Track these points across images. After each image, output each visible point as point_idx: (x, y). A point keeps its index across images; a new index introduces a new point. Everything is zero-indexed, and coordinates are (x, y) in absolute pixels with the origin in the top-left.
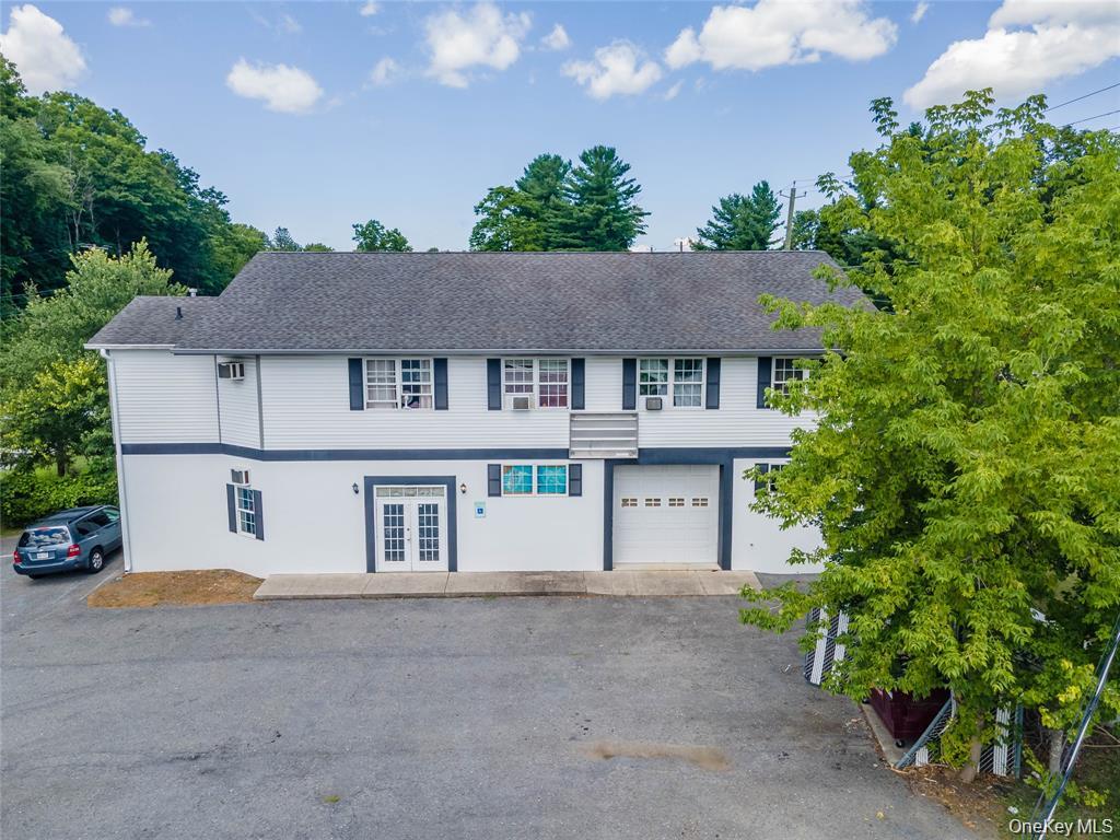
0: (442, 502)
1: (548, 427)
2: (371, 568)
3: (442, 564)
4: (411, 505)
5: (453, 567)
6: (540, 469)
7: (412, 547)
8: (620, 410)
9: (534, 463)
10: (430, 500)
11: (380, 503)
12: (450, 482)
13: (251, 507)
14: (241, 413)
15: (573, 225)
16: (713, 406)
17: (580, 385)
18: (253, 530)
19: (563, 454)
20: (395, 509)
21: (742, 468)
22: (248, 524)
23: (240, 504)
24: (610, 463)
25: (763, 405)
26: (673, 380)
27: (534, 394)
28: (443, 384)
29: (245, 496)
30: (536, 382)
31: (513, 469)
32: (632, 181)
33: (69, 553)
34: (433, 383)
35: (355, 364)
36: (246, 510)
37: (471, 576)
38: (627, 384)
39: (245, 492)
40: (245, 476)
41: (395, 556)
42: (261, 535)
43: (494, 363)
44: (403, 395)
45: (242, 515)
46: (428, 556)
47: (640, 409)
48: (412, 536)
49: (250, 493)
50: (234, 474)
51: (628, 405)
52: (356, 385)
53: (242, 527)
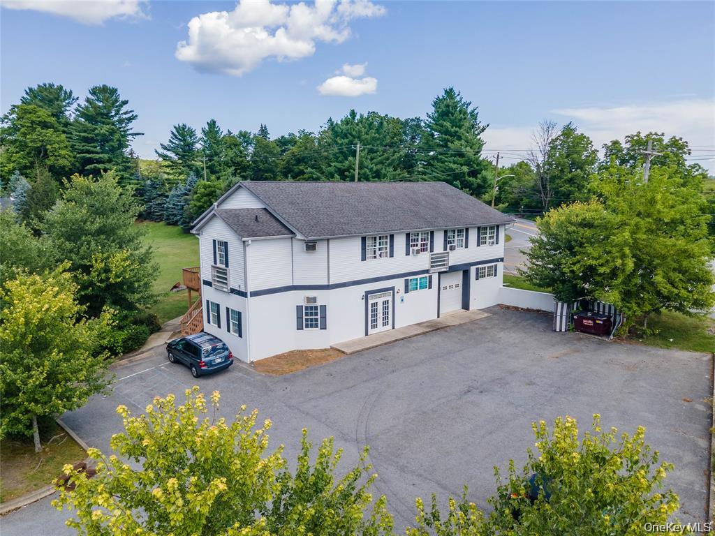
0: (390, 299)
1: (422, 261)
2: (367, 334)
3: (389, 327)
4: (380, 301)
5: (393, 328)
6: (420, 278)
7: (380, 321)
8: (443, 251)
9: (418, 277)
10: (385, 299)
11: (370, 302)
12: (393, 289)
13: (316, 314)
14: (311, 268)
15: (92, 138)
16: (466, 247)
17: (432, 242)
18: (317, 326)
19: (427, 271)
20: (375, 305)
21: (473, 270)
22: (312, 324)
23: (307, 314)
24: (440, 273)
25: (478, 245)
26: (456, 238)
27: (419, 247)
28: (392, 246)
29: (311, 310)
30: (420, 242)
31: (412, 281)
32: (131, 112)
33: (230, 356)
34: (388, 246)
35: (364, 239)
36: (311, 317)
37: (399, 330)
38: (445, 240)
39: (311, 308)
40: (314, 299)
41: (374, 326)
42: (324, 327)
43: (408, 235)
44: (378, 253)
45: (307, 320)
46: (385, 324)
47: (448, 250)
48: (380, 316)
49: (316, 308)
50: (309, 300)
51: (445, 249)
52: (364, 249)
53: (307, 326)
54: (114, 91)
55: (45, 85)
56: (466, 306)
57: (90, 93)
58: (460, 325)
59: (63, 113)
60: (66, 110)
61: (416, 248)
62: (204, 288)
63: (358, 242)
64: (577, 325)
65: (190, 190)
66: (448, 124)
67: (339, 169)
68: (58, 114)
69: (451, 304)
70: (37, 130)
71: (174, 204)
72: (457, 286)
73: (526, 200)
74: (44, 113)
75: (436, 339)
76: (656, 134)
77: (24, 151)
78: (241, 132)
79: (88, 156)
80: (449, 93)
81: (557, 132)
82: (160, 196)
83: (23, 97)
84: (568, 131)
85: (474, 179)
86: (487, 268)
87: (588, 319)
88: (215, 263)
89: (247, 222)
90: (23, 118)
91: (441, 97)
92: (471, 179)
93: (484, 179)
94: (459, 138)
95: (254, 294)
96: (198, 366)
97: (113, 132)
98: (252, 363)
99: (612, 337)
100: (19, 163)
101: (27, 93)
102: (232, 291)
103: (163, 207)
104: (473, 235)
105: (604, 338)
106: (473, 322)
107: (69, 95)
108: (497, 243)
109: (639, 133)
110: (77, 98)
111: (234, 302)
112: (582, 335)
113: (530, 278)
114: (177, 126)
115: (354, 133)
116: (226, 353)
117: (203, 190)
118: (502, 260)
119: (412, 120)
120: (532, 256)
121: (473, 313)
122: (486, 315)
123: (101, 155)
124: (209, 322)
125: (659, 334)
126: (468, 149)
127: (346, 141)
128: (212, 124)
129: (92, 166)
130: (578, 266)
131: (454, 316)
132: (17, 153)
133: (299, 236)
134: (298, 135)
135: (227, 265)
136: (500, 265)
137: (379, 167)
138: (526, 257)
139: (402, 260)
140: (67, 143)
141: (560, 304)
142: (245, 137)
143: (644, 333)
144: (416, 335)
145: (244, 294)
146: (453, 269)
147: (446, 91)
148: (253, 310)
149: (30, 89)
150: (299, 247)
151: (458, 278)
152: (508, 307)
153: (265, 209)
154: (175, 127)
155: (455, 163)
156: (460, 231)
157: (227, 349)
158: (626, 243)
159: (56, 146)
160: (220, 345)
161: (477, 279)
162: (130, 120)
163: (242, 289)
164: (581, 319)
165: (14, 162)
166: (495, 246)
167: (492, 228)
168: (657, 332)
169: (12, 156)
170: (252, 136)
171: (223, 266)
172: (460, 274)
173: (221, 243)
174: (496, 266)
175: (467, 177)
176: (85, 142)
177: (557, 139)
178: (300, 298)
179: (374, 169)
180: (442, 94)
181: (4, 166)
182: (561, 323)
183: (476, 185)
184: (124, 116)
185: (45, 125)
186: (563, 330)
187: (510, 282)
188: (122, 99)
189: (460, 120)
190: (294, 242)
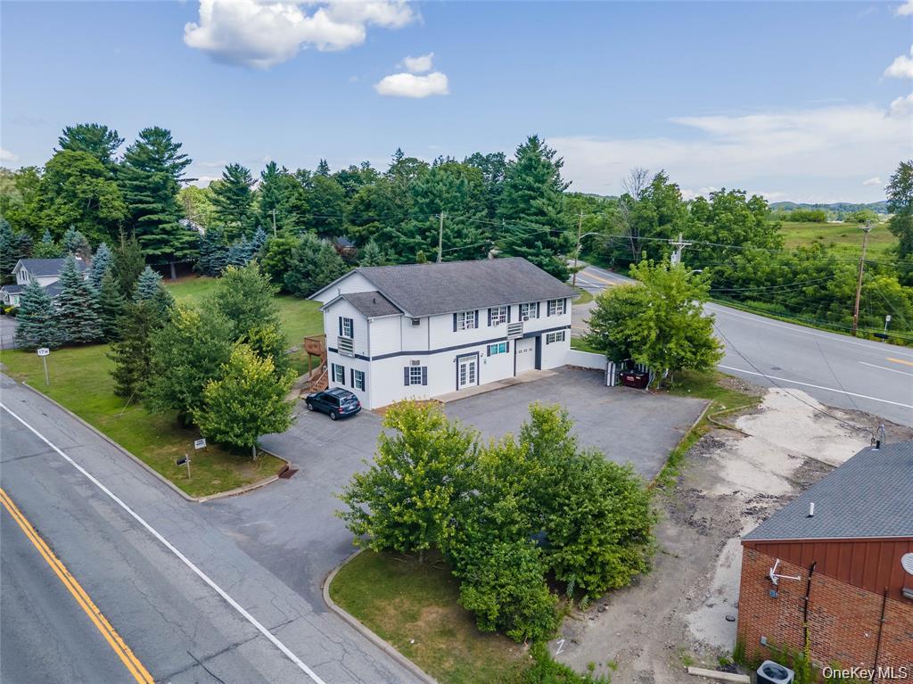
0: (475, 361)
1: (501, 330)
2: (457, 389)
3: (475, 383)
4: (468, 363)
5: (478, 384)
6: (500, 344)
7: (468, 379)
8: (518, 322)
9: (498, 343)
10: (472, 361)
11: (460, 364)
12: (477, 353)
13: (419, 373)
14: (416, 338)
15: (145, 186)
16: (538, 317)
17: (509, 315)
18: (419, 383)
19: (505, 338)
20: (464, 366)
21: (544, 336)
22: (416, 381)
23: (412, 374)
24: (516, 340)
25: (548, 315)
26: (529, 310)
27: (498, 320)
28: (477, 319)
29: (416, 370)
30: (499, 315)
31: (493, 346)
32: (185, 156)
33: (358, 405)
34: (474, 320)
35: (455, 315)
36: (416, 375)
37: (483, 386)
38: (520, 313)
39: (416, 369)
40: (418, 362)
41: (463, 383)
42: (425, 383)
43: (489, 310)
44: (466, 325)
45: (412, 378)
46: (472, 381)
47: (523, 321)
48: (468, 375)
49: (419, 369)
50: (414, 363)
51: (520, 320)
52: (455, 322)
53: (412, 383)
54: (166, 134)
55: (87, 126)
56: (538, 366)
57: (140, 135)
58: (532, 382)
59: (108, 157)
60: (111, 153)
61: (496, 320)
62: (330, 354)
63: (452, 317)
64: (622, 381)
65: (259, 246)
66: (530, 179)
67: (420, 228)
68: (104, 158)
69: (526, 365)
70: (86, 179)
71: (238, 260)
72: (531, 350)
73: (616, 253)
74: (91, 160)
75: (511, 392)
76: (739, 192)
77: (72, 202)
78: (299, 170)
79: (141, 206)
80: (534, 141)
81: (647, 183)
82: (219, 249)
83: (61, 138)
84: (660, 179)
85: (556, 239)
86: (556, 335)
87: (630, 375)
88: (341, 334)
89: (368, 304)
90: (70, 166)
91: (524, 145)
92: (553, 238)
93: (566, 240)
94: (542, 195)
95: (375, 358)
96: (336, 411)
97: (166, 180)
98: (373, 410)
99: (647, 389)
100: (70, 216)
101: (65, 134)
102: (357, 356)
103: (224, 262)
104: (544, 307)
105: (642, 390)
106: (543, 379)
107: (114, 136)
108: (565, 313)
109: (724, 189)
110: (123, 140)
111: (359, 365)
112: (626, 388)
113: (591, 342)
114: (229, 166)
115: (435, 192)
116: (355, 402)
117: (276, 248)
118: (569, 327)
119: (494, 156)
120: (592, 325)
121: (545, 372)
122: (554, 373)
123: (154, 205)
124: (334, 380)
125: (682, 386)
126: (550, 208)
127: (427, 200)
128: (272, 167)
129: (146, 217)
130: (621, 334)
131: (526, 375)
132: (65, 204)
133: (407, 315)
134: (361, 167)
135: (352, 337)
136: (568, 332)
137: (460, 226)
138: (587, 325)
139: (486, 330)
140: (119, 193)
141: (610, 364)
142: (304, 176)
143: (671, 386)
144: (496, 390)
145: (367, 359)
146: (527, 336)
147: (530, 139)
148: (374, 371)
149: (69, 129)
150: (406, 322)
151: (532, 343)
152: (574, 367)
153: (378, 292)
154: (227, 167)
155: (537, 222)
156: (532, 305)
157: (357, 399)
158: (651, 319)
159: (109, 196)
160: (350, 397)
161: (547, 343)
162: (183, 164)
163: (366, 355)
164: (625, 375)
165: (63, 215)
166: (563, 315)
167: (560, 301)
168: (680, 385)
169: (60, 208)
170: (311, 176)
171: (349, 338)
172: (534, 339)
173: (346, 320)
174: (564, 332)
175: (549, 237)
176: (137, 191)
177: (646, 191)
178: (406, 361)
179: (456, 229)
180: (525, 142)
181: (52, 219)
182: (611, 379)
183: (558, 245)
184: (177, 161)
185: (96, 174)
186: (613, 385)
187: (576, 345)
188: (174, 141)
189: (543, 175)
190: (403, 318)
